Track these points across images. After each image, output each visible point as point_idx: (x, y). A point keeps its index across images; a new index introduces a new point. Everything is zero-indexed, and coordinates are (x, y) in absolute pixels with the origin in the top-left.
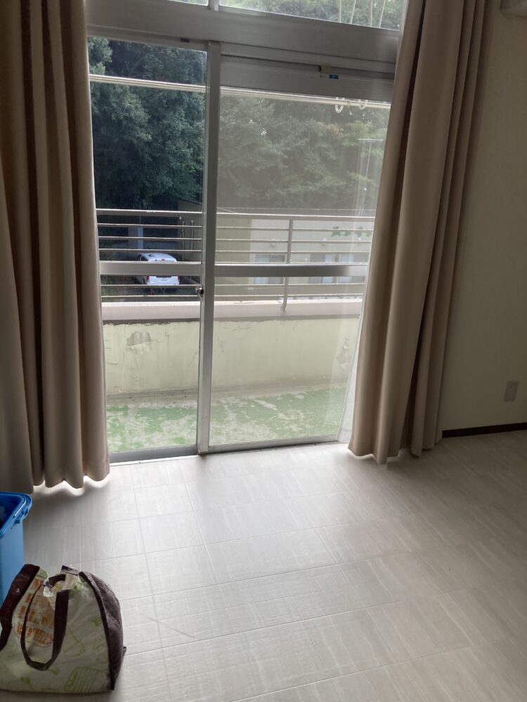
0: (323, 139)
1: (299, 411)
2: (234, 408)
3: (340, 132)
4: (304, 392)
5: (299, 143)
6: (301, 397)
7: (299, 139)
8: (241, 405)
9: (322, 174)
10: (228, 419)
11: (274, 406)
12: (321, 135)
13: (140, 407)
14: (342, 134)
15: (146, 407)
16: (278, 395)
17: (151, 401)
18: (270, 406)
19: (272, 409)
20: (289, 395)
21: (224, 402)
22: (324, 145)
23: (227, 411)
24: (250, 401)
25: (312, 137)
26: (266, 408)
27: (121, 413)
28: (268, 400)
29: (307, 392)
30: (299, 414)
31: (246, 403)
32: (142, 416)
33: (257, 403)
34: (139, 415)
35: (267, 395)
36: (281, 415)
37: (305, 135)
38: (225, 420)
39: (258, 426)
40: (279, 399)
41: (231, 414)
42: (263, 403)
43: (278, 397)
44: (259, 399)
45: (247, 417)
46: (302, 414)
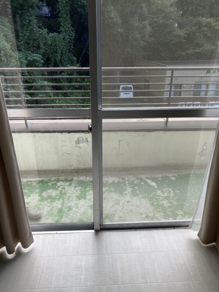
0: (205, 26)
1: (171, 190)
2: (131, 183)
3: (214, 22)
4: (176, 175)
5: (193, 29)
6: (173, 179)
7: (193, 27)
8: (136, 182)
9: (203, 43)
10: (126, 192)
11: (156, 184)
12: (204, 24)
13: (80, 179)
14: (215, 23)
15: (83, 179)
16: (159, 176)
17: (86, 176)
18: (153, 184)
19: (154, 187)
20: (166, 176)
21: (127, 179)
22: (206, 29)
23: (126, 186)
24: (142, 180)
25: (199, 25)
26: (150, 186)
27: (68, 183)
28: (152, 179)
29: (177, 175)
30: (170, 192)
31: (139, 181)
32: (79, 186)
33: (146, 181)
34: (77, 185)
35: (153, 176)
36: (159, 192)
37: (196, 25)
38: (124, 193)
39: (142, 200)
40: (160, 179)
41: (128, 189)
42: (149, 181)
43: (159, 177)
44: (147, 178)
45: (138, 192)
46: (172, 192)
